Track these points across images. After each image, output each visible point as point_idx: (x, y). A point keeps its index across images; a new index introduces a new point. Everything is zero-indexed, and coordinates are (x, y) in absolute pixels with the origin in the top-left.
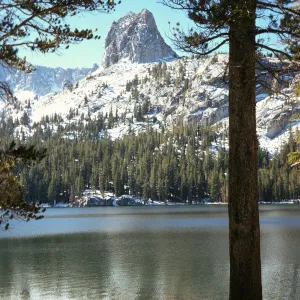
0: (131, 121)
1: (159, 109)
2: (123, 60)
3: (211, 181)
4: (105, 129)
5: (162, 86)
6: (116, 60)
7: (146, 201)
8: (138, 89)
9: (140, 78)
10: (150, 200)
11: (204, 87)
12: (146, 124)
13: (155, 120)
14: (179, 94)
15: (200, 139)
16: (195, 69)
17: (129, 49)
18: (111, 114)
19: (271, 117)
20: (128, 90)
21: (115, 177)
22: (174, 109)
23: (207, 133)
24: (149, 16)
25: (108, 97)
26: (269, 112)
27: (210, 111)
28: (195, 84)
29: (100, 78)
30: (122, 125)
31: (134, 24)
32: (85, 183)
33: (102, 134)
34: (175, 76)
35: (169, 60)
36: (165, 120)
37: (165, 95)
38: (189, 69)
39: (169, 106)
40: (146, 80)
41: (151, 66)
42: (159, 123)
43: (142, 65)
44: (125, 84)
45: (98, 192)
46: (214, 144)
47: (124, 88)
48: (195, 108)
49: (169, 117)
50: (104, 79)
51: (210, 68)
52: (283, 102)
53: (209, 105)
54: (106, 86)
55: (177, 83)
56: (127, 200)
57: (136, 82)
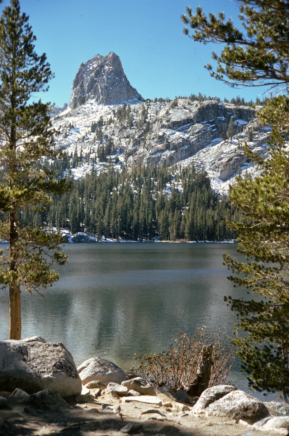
0: (94, 161)
1: (122, 151)
2: (90, 101)
3: (160, 220)
4: (69, 168)
5: (125, 128)
6: (83, 101)
7: (99, 239)
8: (103, 130)
9: (105, 119)
10: (103, 237)
11: (164, 130)
12: (108, 164)
13: (117, 161)
14: (140, 136)
15: (156, 180)
16: (157, 113)
17: (96, 92)
18: (76, 154)
19: (225, 160)
20: (93, 131)
21: (71, 215)
22: (136, 150)
23: (162, 175)
24: (116, 60)
25: (74, 137)
26: (222, 156)
27: (168, 153)
28: (155, 126)
29: (67, 119)
30: (86, 165)
31: (102, 66)
32: (44, 220)
33: (66, 173)
34: (137, 118)
35: (134, 103)
36: (126, 161)
37: (128, 137)
38: (151, 113)
39: (130, 147)
40: (111, 121)
41: (116, 108)
42: (121, 163)
43: (107, 107)
44: (91, 125)
45: (55, 229)
46: (168, 185)
47: (90, 129)
48: (154, 150)
49: (131, 158)
50: (71, 120)
51: (170, 112)
52: (236, 147)
53: (168, 147)
54: (71, 127)
55: (139, 125)
56: (82, 237)
57: (101, 123)
